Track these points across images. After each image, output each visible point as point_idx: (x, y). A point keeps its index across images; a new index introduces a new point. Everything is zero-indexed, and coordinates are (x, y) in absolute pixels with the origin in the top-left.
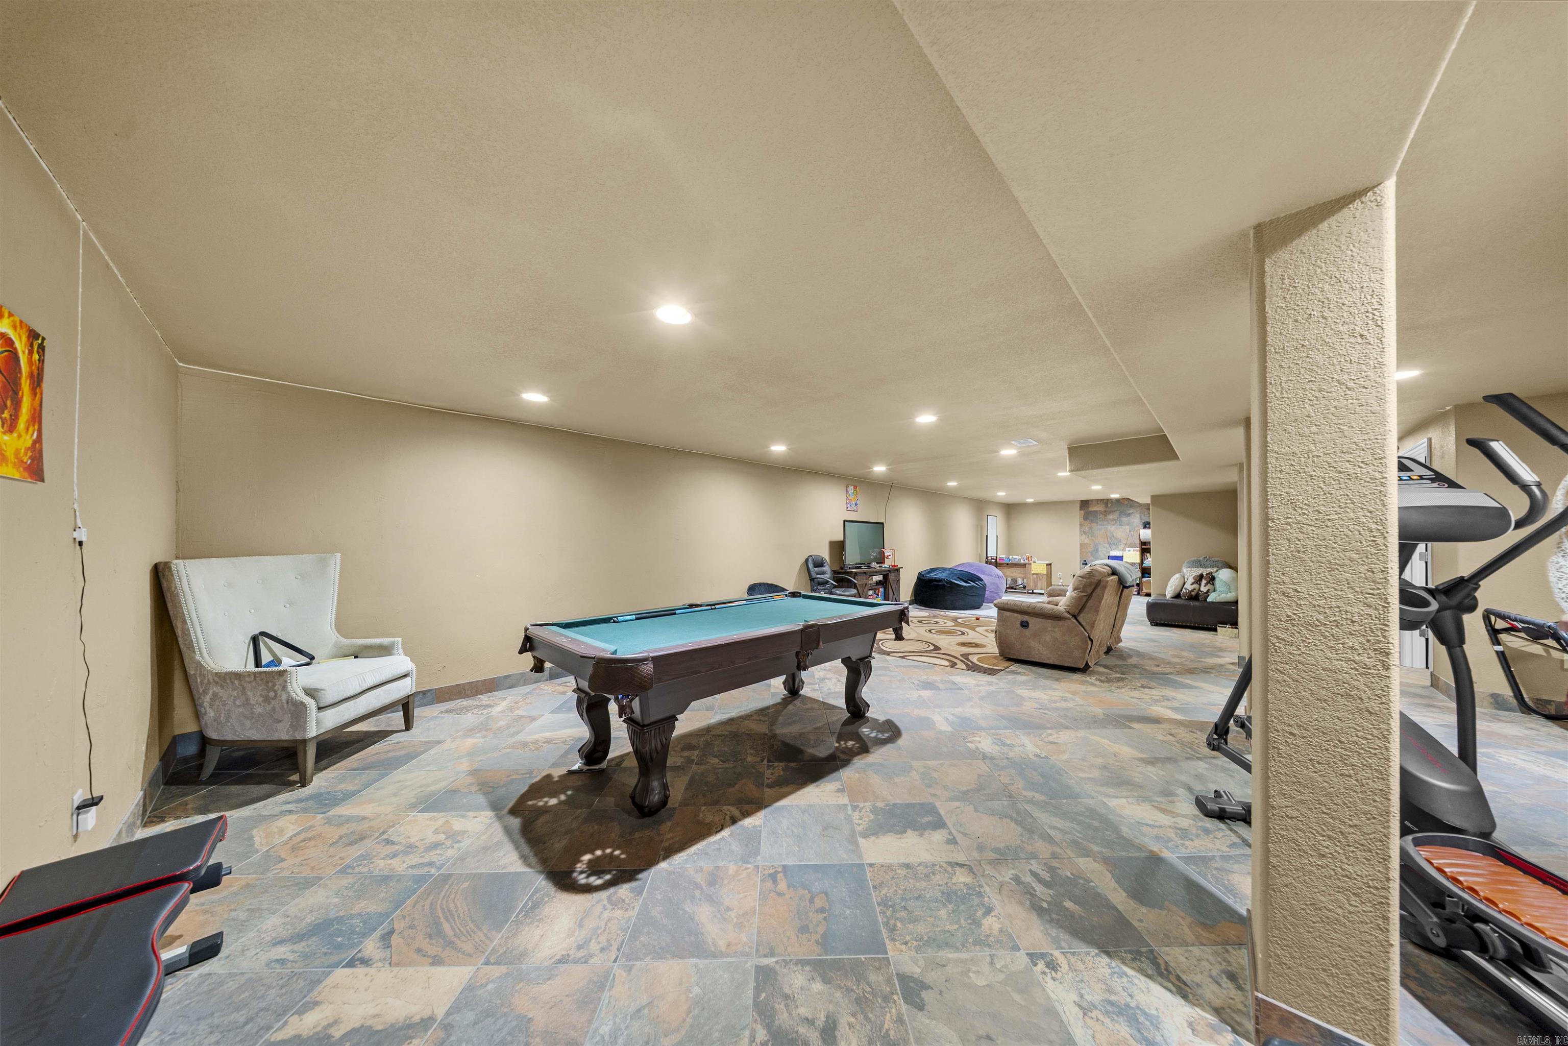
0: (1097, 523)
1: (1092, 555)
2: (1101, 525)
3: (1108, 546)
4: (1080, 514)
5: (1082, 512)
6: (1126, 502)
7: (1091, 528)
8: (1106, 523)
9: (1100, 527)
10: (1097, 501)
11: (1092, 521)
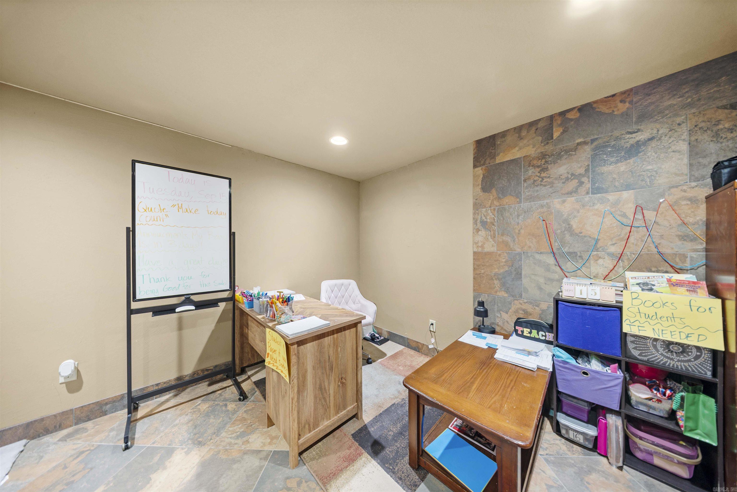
0: (518, 195)
1: (503, 284)
2: (530, 199)
3: (551, 260)
4: (475, 176)
5: (480, 171)
6: (623, 107)
7: (501, 211)
8: (543, 191)
9: (525, 205)
10: (519, 129)
11: (503, 192)
